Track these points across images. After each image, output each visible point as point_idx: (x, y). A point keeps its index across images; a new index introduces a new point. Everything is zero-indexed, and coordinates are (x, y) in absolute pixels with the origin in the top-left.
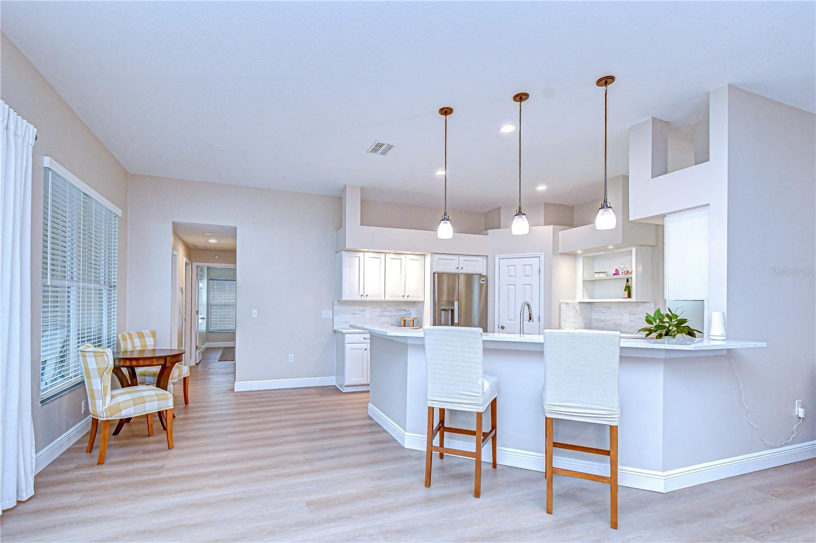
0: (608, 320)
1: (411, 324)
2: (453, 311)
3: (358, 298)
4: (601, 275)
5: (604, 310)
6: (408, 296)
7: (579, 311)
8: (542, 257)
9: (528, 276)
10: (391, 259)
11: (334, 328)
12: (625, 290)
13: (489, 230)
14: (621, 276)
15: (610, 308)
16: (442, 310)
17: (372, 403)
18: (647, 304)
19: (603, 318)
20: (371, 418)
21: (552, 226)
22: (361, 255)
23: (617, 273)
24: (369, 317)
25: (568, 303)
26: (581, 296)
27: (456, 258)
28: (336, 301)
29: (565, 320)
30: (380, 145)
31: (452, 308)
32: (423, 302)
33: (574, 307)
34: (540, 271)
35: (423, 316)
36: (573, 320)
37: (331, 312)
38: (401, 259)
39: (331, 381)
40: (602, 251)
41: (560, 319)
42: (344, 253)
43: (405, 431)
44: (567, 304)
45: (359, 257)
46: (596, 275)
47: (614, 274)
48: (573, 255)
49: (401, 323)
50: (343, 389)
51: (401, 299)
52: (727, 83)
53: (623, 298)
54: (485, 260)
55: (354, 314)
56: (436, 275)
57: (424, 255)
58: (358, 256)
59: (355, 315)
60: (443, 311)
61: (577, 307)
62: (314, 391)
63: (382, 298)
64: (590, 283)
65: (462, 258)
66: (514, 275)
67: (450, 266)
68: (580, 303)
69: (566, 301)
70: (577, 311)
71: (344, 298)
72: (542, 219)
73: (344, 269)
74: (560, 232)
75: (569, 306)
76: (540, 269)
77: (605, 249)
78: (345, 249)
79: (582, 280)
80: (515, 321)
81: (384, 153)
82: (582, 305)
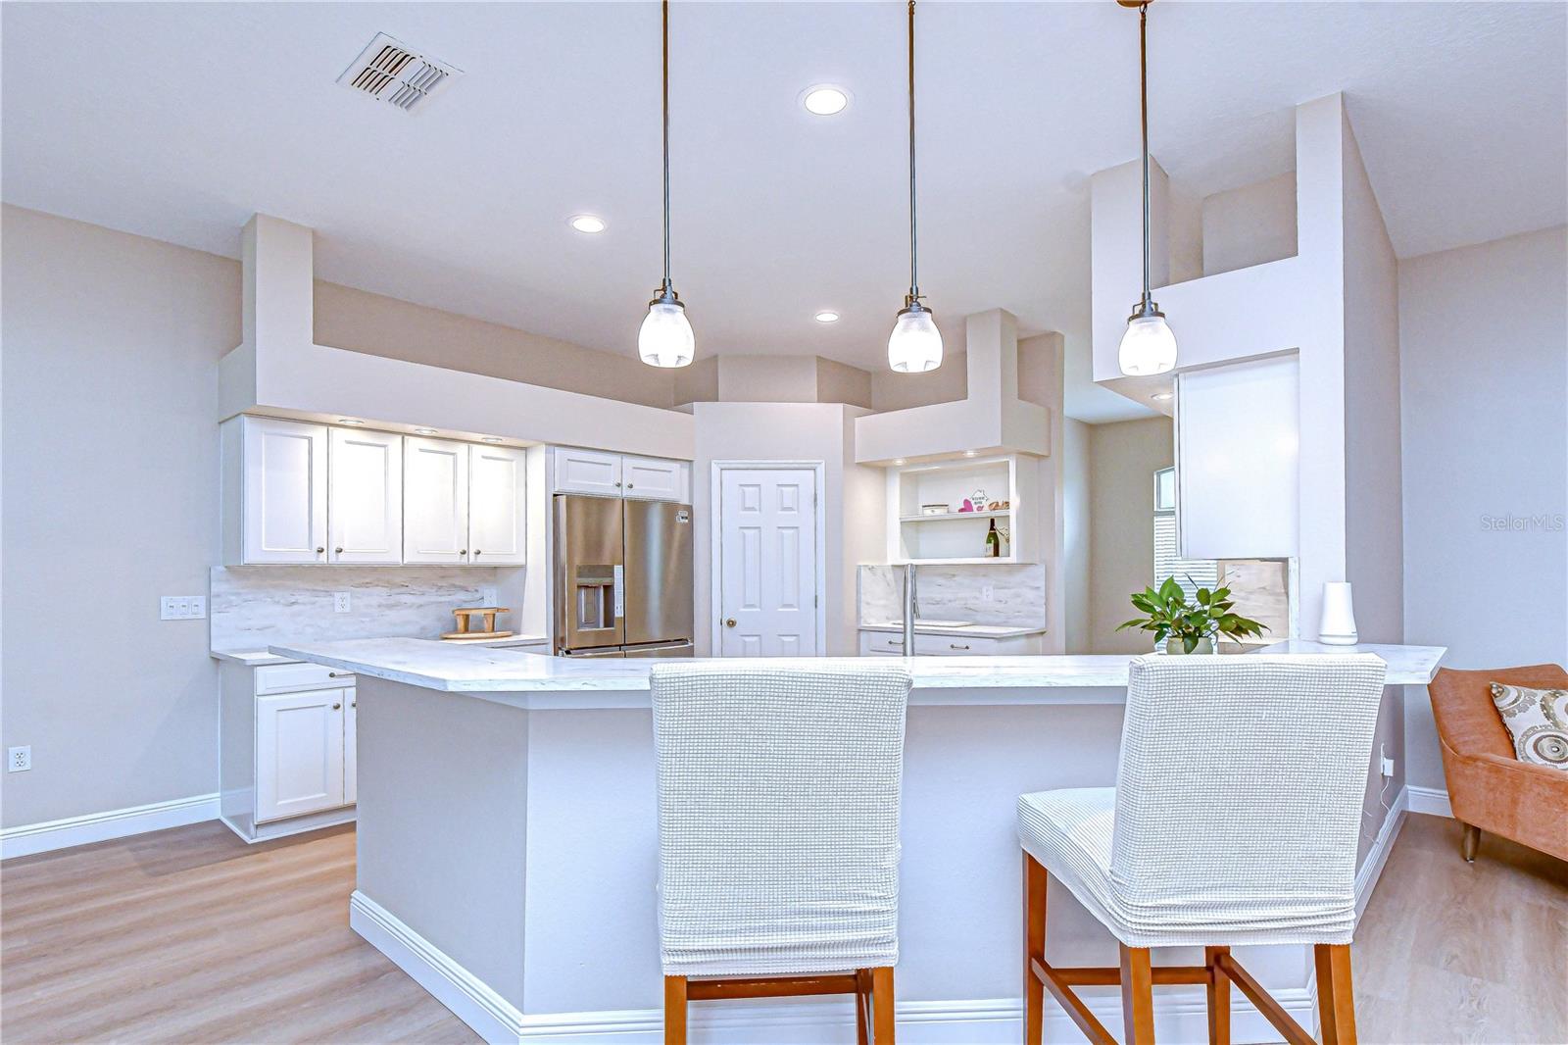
0: (950, 601)
1: (487, 625)
2: (609, 589)
3: (310, 558)
4: (938, 512)
5: (940, 581)
6: (478, 553)
7: (893, 584)
8: (821, 469)
9: (791, 509)
10: (421, 450)
11: (213, 649)
12: (989, 541)
13: (695, 403)
14: (975, 513)
15: (954, 576)
16: (579, 587)
17: (366, 893)
18: (1031, 568)
19: (938, 597)
20: (362, 944)
21: (841, 406)
22: (319, 434)
23: (967, 507)
24: (347, 609)
25: (873, 567)
26: (896, 553)
27: (615, 459)
28: (222, 568)
29: (868, 604)
30: (393, 59)
31: (606, 581)
32: (522, 568)
33: (884, 575)
34: (815, 500)
35: (522, 601)
36: (882, 602)
37: (201, 600)
38: (453, 454)
39: (207, 806)
40: (937, 462)
41: (858, 601)
42: (249, 426)
43: (520, 1006)
44: (871, 569)
45: (310, 440)
46: (928, 512)
47: (961, 510)
48: (882, 469)
49: (456, 623)
50: (246, 831)
51: (457, 560)
52: (1340, 91)
53: (986, 557)
54: (686, 471)
55: (293, 603)
56: (563, 500)
57: (525, 449)
58: (308, 434)
59: (295, 608)
60: (583, 591)
61: (890, 576)
62: (126, 855)
63: (394, 557)
64: (912, 526)
65: (629, 462)
66: (757, 508)
67: (600, 478)
68: (894, 566)
69: (871, 564)
70: (888, 584)
71: (252, 555)
72: (812, 386)
73: (250, 471)
74: (857, 420)
75: (874, 574)
76: (815, 494)
77: (956, 457)
78: (251, 410)
79: (899, 522)
80: (760, 607)
81: (408, 99)
82: (897, 569)
